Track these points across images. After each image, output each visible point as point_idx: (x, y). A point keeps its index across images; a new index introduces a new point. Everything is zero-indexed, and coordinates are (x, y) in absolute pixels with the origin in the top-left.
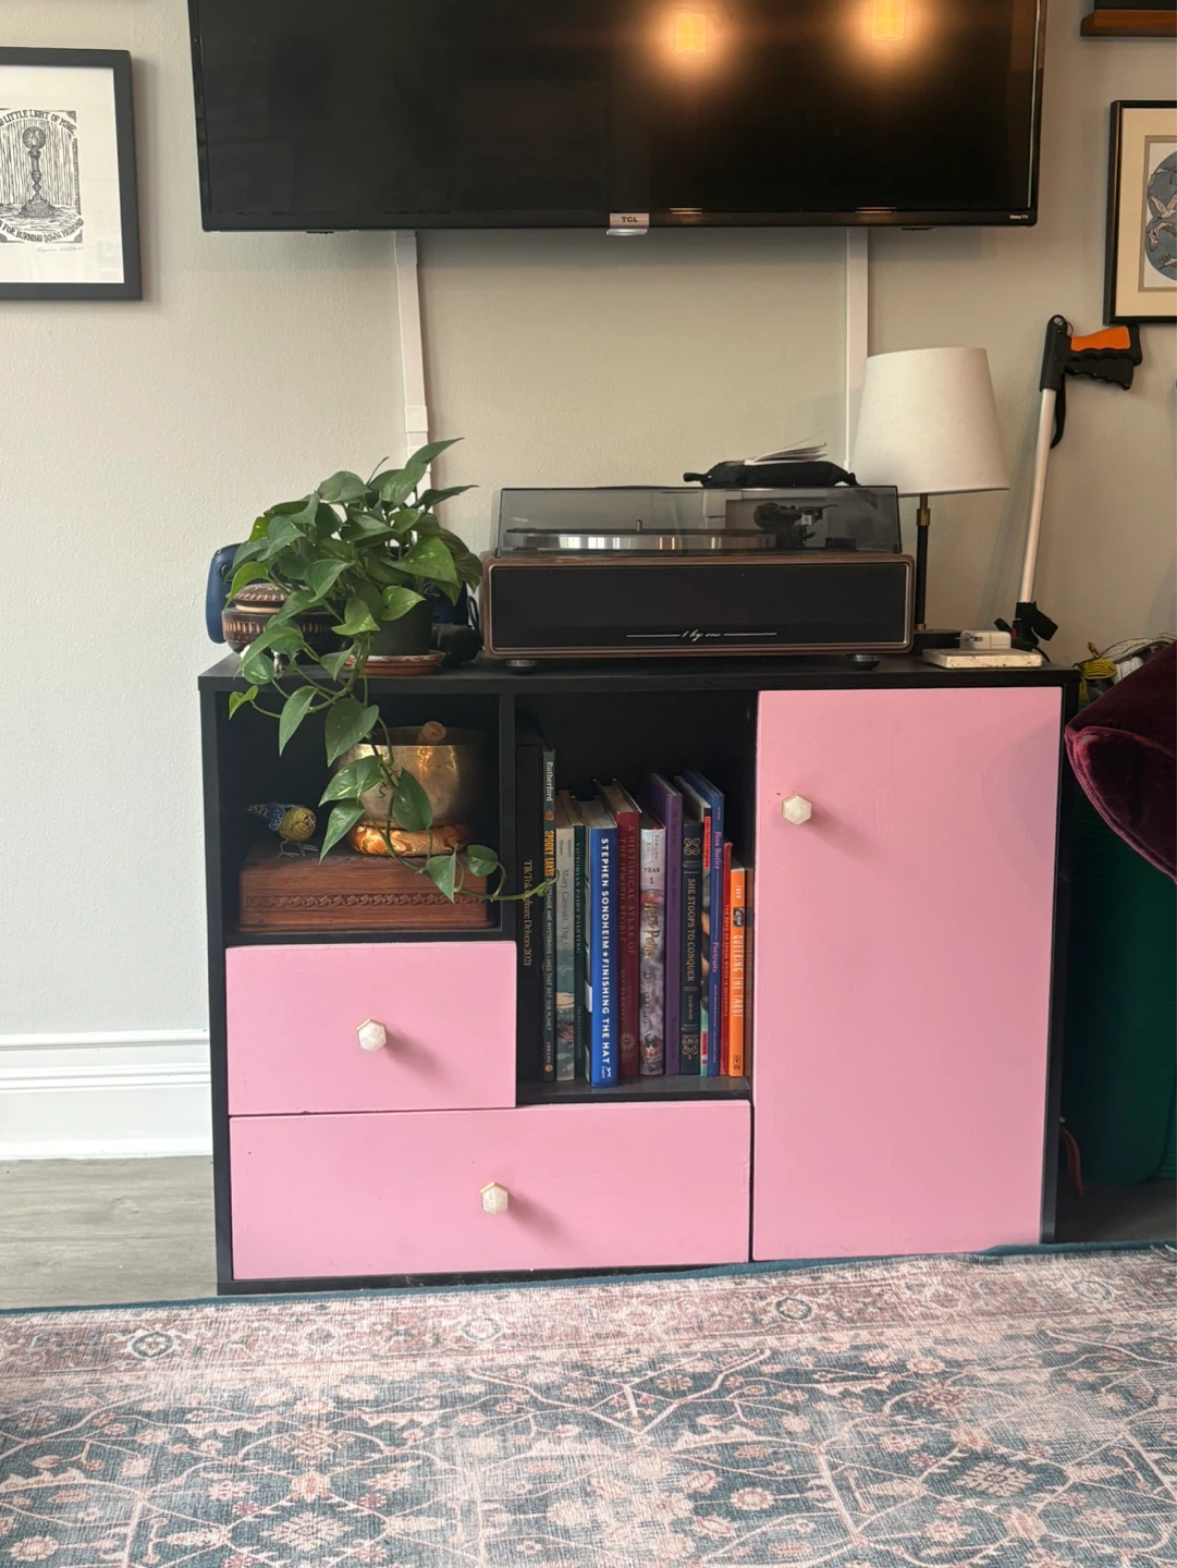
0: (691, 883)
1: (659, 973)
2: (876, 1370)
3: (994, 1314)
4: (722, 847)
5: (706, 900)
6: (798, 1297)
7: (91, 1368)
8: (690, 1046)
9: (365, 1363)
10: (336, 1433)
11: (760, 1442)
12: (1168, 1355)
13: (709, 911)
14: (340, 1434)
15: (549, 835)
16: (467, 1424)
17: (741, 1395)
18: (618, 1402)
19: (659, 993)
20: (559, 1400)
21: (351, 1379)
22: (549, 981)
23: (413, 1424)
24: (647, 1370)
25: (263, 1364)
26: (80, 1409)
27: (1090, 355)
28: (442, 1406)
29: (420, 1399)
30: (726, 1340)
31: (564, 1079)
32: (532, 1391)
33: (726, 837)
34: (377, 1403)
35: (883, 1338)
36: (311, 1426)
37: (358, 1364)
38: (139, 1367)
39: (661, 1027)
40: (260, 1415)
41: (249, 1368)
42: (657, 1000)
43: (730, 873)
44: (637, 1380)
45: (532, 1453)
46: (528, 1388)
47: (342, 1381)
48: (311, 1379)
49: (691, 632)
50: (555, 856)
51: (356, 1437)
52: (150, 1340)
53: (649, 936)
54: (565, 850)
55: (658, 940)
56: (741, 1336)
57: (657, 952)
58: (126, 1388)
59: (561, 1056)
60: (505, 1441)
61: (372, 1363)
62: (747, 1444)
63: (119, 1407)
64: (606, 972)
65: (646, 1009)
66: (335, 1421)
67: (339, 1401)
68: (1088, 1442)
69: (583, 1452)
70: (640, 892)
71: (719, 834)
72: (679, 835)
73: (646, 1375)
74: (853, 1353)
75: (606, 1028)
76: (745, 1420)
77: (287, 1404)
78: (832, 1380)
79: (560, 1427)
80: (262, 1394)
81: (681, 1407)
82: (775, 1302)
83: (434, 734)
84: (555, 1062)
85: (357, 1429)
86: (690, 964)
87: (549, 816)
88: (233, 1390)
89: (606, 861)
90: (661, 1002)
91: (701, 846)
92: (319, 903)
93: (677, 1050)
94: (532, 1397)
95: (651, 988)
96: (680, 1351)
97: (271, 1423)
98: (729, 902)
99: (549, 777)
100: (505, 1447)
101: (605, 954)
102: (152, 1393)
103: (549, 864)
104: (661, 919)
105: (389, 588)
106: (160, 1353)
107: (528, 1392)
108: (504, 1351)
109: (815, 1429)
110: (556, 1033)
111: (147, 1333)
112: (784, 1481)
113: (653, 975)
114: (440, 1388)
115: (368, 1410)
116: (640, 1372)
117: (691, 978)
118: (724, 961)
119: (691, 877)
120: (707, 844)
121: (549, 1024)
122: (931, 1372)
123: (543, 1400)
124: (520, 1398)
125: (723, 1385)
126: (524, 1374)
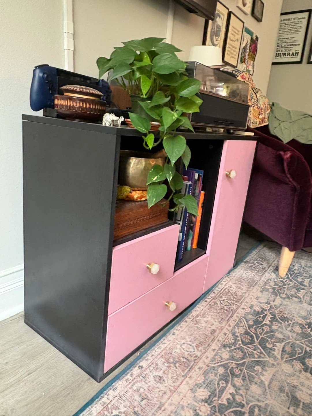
3: (250, 288)
6: (221, 300)
9: (186, 381)
16: (241, 384)
17: (261, 334)
18: (250, 352)
20: (241, 360)
21: (193, 390)
23: (233, 395)
25: (164, 403)
28: (227, 382)
29: (218, 384)
30: (232, 319)
32: (231, 361)
34: (213, 394)
35: (249, 303)
44: (240, 342)
46: (229, 361)
48: (184, 398)
56: (232, 316)
60: (256, 383)
61: (187, 379)
62: (284, 347)
66: (217, 410)
67: (205, 401)
69: (272, 374)
73: (239, 340)
74: (253, 310)
75: (183, 244)
76: (273, 341)
78: (263, 320)
79: (256, 369)
81: (260, 345)
82: (220, 303)
96: (231, 328)
101: (186, 222)
108: (205, 352)
109: (284, 335)
114: (215, 376)
116: (236, 339)
120: (199, 185)
122: (269, 308)
123: (238, 363)
124: (234, 366)
125: (253, 333)
126: (221, 357)
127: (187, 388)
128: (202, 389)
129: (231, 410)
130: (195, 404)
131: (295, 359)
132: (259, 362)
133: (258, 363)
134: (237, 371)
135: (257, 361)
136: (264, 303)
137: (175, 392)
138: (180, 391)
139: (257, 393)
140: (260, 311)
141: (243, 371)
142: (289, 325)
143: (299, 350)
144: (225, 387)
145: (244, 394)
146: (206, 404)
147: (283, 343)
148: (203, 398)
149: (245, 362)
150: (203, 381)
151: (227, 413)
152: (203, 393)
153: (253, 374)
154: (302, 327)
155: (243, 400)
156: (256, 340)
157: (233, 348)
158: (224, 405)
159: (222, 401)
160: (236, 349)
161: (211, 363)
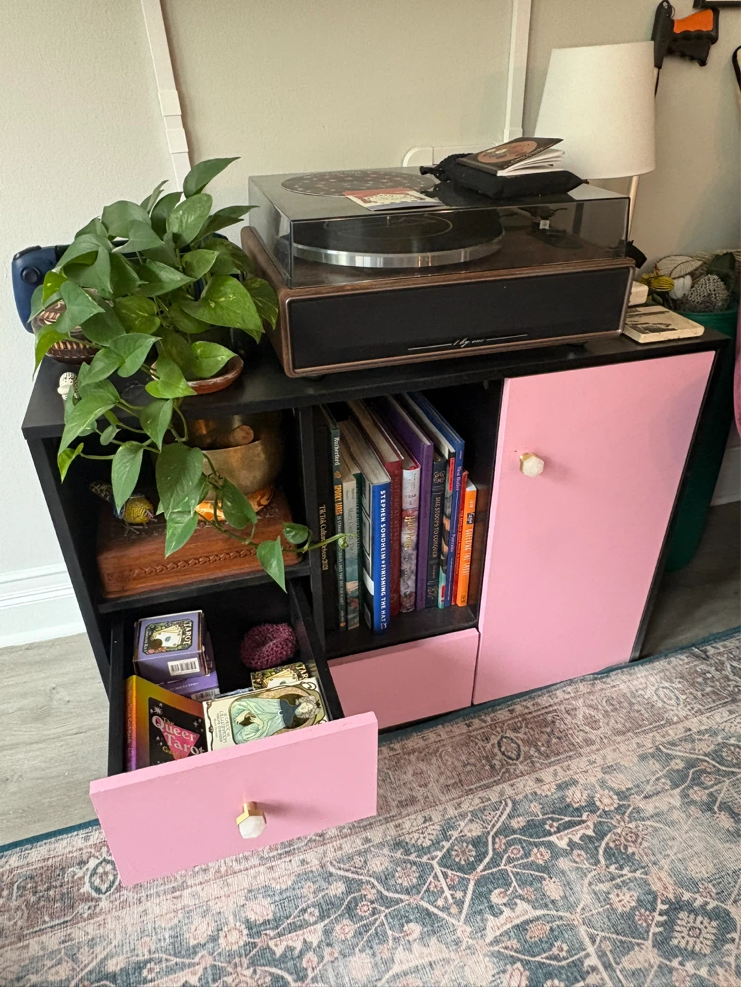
0: (438, 500)
1: (414, 557)
2: (579, 810)
3: (624, 733)
4: (461, 476)
5: (448, 511)
6: (508, 735)
7: (62, 921)
8: (433, 592)
9: (257, 870)
10: (255, 972)
11: (537, 918)
12: (735, 761)
13: (449, 517)
14: (259, 972)
15: (337, 488)
16: (343, 938)
17: (510, 860)
18: (436, 886)
19: (414, 567)
20: (397, 891)
21: (251, 893)
22: (341, 576)
23: (307, 946)
24: (442, 841)
25: (187, 887)
26: (61, 981)
27: (686, 35)
28: (322, 918)
29: (304, 911)
30: (481, 794)
31: (352, 628)
32: (376, 883)
33: (464, 468)
34: (276, 922)
35: (571, 772)
36: (236, 965)
37: (252, 872)
38: (97, 910)
39: (414, 585)
40: (196, 960)
41: (178, 894)
42: (412, 572)
43: (464, 491)
44: (439, 854)
45: (396, 969)
46: (372, 880)
47: (247, 898)
48: (223, 898)
49: (461, 341)
50: (342, 501)
51: (271, 974)
52: (100, 870)
53: (408, 536)
54: (350, 495)
55: (414, 538)
56: (488, 787)
57: (414, 544)
58: (92, 943)
59: (350, 616)
60: (374, 955)
61: (262, 869)
62: (531, 922)
63: (91, 972)
64: (383, 572)
65: (405, 577)
66: (251, 954)
67: (250, 925)
68: (730, 872)
69: (430, 959)
70: (402, 510)
71: (460, 468)
72: (431, 469)
73: (443, 847)
74: (560, 794)
75: (383, 603)
76: (520, 891)
77: (214, 939)
78: (559, 831)
79: (406, 928)
80: (193, 928)
81: (478, 883)
82: (496, 742)
83: (244, 438)
84: (347, 621)
85: (269, 964)
86: (435, 548)
87: (337, 475)
88: (171, 928)
89: (384, 505)
90: (415, 571)
91: (445, 476)
92: (167, 568)
93: (424, 595)
94: (378, 891)
95: (408, 566)
96: (456, 812)
97: (206, 968)
98: (463, 509)
99: (336, 449)
100: (376, 964)
101: (383, 562)
102: (113, 945)
103: (338, 507)
104: (416, 524)
105: (197, 343)
106: (111, 887)
107: (374, 887)
108: (346, 836)
109: (567, 894)
110: (347, 604)
111: (97, 861)
112: (568, 965)
113: (410, 558)
114: (314, 893)
115: (272, 933)
116: (438, 843)
117: (435, 556)
118: (457, 544)
119: (438, 495)
120: (449, 476)
121: (342, 601)
122: (612, 808)
123: (386, 893)
124: (371, 894)
125: (494, 849)
126: (365, 862)
127: (246, 885)
128: (266, 902)
129: (274, 970)
130: (231, 919)
131: (526, 964)
132: (430, 918)
133: (426, 917)
134: (366, 908)
135: (429, 914)
136: (612, 789)
137: (222, 877)
138: (230, 881)
139: (354, 972)
140: (576, 806)
141: (377, 916)
142: (613, 879)
143: (562, 950)
144: (308, 924)
145: (327, 958)
146: (246, 932)
147: (540, 912)
148: (252, 917)
149: (402, 901)
150: (284, 887)
151: (262, 970)
152: (261, 910)
153: (390, 933)
154: (649, 901)
155: (313, 969)
156: (481, 867)
157: (412, 857)
158: (274, 953)
159: (276, 945)
160: (414, 863)
161: (334, 862)
